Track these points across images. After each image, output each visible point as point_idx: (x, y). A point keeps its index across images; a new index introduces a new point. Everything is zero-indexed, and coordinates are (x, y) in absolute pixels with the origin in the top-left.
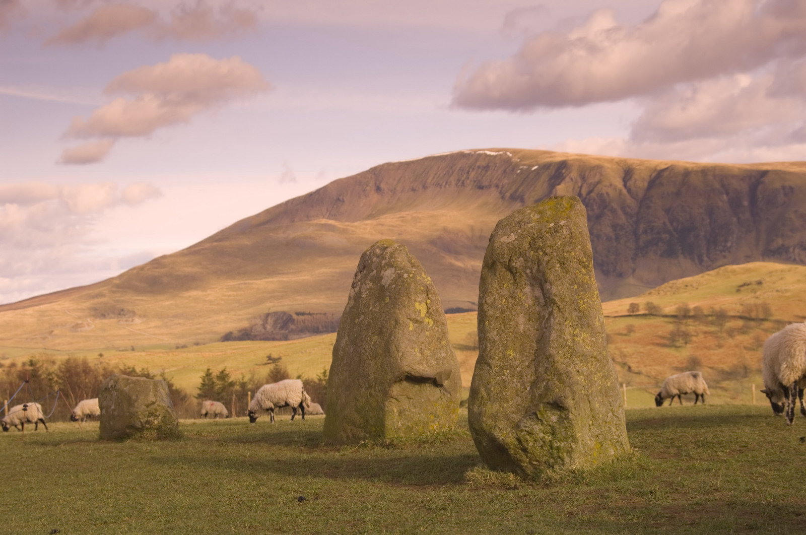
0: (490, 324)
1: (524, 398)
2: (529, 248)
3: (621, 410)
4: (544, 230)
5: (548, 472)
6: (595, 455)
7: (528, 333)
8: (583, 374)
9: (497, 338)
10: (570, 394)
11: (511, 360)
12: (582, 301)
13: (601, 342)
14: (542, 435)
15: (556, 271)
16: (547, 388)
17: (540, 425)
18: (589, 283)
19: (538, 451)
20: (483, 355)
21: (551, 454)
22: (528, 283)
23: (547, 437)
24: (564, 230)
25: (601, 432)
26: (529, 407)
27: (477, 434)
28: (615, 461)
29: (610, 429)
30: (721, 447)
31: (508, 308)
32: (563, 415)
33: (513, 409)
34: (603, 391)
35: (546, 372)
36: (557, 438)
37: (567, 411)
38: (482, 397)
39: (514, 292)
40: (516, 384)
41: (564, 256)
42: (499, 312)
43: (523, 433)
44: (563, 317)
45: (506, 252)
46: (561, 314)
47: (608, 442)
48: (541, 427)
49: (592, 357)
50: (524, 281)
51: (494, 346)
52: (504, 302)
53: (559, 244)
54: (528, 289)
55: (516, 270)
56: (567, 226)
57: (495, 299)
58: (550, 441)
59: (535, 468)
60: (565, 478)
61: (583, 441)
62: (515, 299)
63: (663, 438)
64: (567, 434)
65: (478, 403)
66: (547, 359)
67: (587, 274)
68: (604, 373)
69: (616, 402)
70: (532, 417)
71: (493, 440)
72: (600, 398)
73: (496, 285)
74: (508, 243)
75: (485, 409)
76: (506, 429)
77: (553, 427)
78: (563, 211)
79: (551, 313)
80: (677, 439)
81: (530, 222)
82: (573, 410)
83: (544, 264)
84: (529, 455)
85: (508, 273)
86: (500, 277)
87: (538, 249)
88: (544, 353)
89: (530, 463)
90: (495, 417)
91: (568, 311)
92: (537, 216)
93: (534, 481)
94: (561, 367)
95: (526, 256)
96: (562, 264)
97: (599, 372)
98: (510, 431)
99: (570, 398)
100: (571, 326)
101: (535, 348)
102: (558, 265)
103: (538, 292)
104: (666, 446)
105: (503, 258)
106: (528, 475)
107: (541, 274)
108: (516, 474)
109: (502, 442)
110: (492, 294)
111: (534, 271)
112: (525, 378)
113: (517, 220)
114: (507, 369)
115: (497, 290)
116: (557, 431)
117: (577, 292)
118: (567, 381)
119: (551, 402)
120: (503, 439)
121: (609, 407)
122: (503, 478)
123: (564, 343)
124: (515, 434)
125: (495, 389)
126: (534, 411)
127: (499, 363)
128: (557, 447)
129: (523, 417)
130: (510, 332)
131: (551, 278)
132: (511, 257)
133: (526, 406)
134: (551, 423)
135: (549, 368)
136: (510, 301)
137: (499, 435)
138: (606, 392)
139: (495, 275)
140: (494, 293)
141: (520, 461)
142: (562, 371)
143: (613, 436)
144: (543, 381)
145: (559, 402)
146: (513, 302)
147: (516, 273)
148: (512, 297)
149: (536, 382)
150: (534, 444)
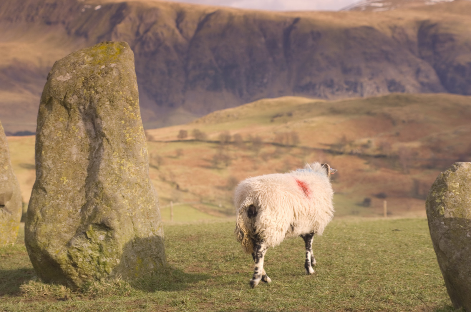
0: (46, 153)
1: (75, 219)
2: (82, 87)
3: (160, 229)
4: (96, 71)
5: (95, 284)
6: (137, 269)
7: (80, 162)
8: (127, 198)
9: (52, 166)
10: (116, 216)
11: (64, 185)
12: (128, 135)
13: (144, 171)
14: (90, 252)
15: (106, 107)
16: (96, 211)
17: (89, 243)
18: (135, 119)
19: (87, 266)
20: (39, 181)
21: (98, 268)
22: (81, 118)
23: (94, 254)
24: (114, 72)
25: (143, 249)
26: (80, 227)
27: (32, 251)
28: (154, 274)
29: (151, 246)
30: (245, 261)
31: (62, 139)
32: (109, 235)
33: (65, 229)
34: (145, 213)
35: (95, 197)
36: (104, 254)
37: (113, 231)
38: (38, 219)
39: (68, 126)
40: (68, 207)
41: (113, 94)
42: (55, 143)
43: (73, 250)
44: (111, 148)
45: (62, 90)
46: (109, 145)
47: (149, 258)
48: (90, 245)
49: (136, 184)
50: (77, 115)
51: (50, 173)
52: (59, 134)
53: (109, 84)
54: (81, 123)
55: (71, 106)
56: (117, 68)
57: (51, 131)
58: (98, 257)
59: (84, 281)
60: (110, 290)
61: (126, 257)
62: (69, 131)
63: (197, 253)
64: (112, 250)
65: (34, 223)
66: (97, 185)
67: (134, 111)
68: (147, 198)
69: (156, 223)
70: (82, 236)
71: (46, 257)
72: (142, 220)
73: (52, 119)
74: (64, 82)
75: (39, 229)
76: (59, 247)
77: (101, 245)
78: (114, 55)
79: (101, 145)
80: (209, 254)
81: (84, 63)
82: (118, 230)
83: (96, 101)
84: (79, 269)
85: (64, 109)
86: (56, 112)
87: (90, 87)
88: (94, 180)
89: (80, 276)
90: (49, 236)
91: (116, 143)
92: (90, 59)
93: (82, 292)
94: (109, 192)
95: (80, 94)
96: (111, 101)
97: (142, 197)
98: (62, 249)
99: (116, 220)
100: (119, 157)
101: (86, 176)
102: (108, 103)
103: (90, 126)
104: (199, 260)
105: (59, 95)
106: (78, 287)
107: (92, 110)
108: (67, 286)
109: (54, 258)
110: (49, 127)
111: (87, 107)
112: (77, 201)
113: (72, 61)
114: (60, 194)
115: (53, 123)
116: (104, 249)
117: (124, 127)
118: (114, 204)
119: (99, 223)
120: (56, 256)
121: (150, 227)
122: (55, 290)
123: (112, 171)
124: (66, 252)
125: (49, 212)
126: (84, 231)
127: (54, 188)
128: (104, 262)
129: (74, 236)
130: (64, 161)
131: (102, 113)
132: (66, 94)
133: (77, 226)
134: (99, 242)
135: (98, 194)
136: (64, 134)
137: (52, 252)
138: (147, 214)
139: (52, 110)
140: (50, 126)
141: (71, 274)
142: (110, 196)
143: (154, 252)
144: (92, 204)
145: (106, 223)
146: (67, 134)
147: (71, 108)
148: (66, 130)
149: (87, 205)
150: (83, 260)
